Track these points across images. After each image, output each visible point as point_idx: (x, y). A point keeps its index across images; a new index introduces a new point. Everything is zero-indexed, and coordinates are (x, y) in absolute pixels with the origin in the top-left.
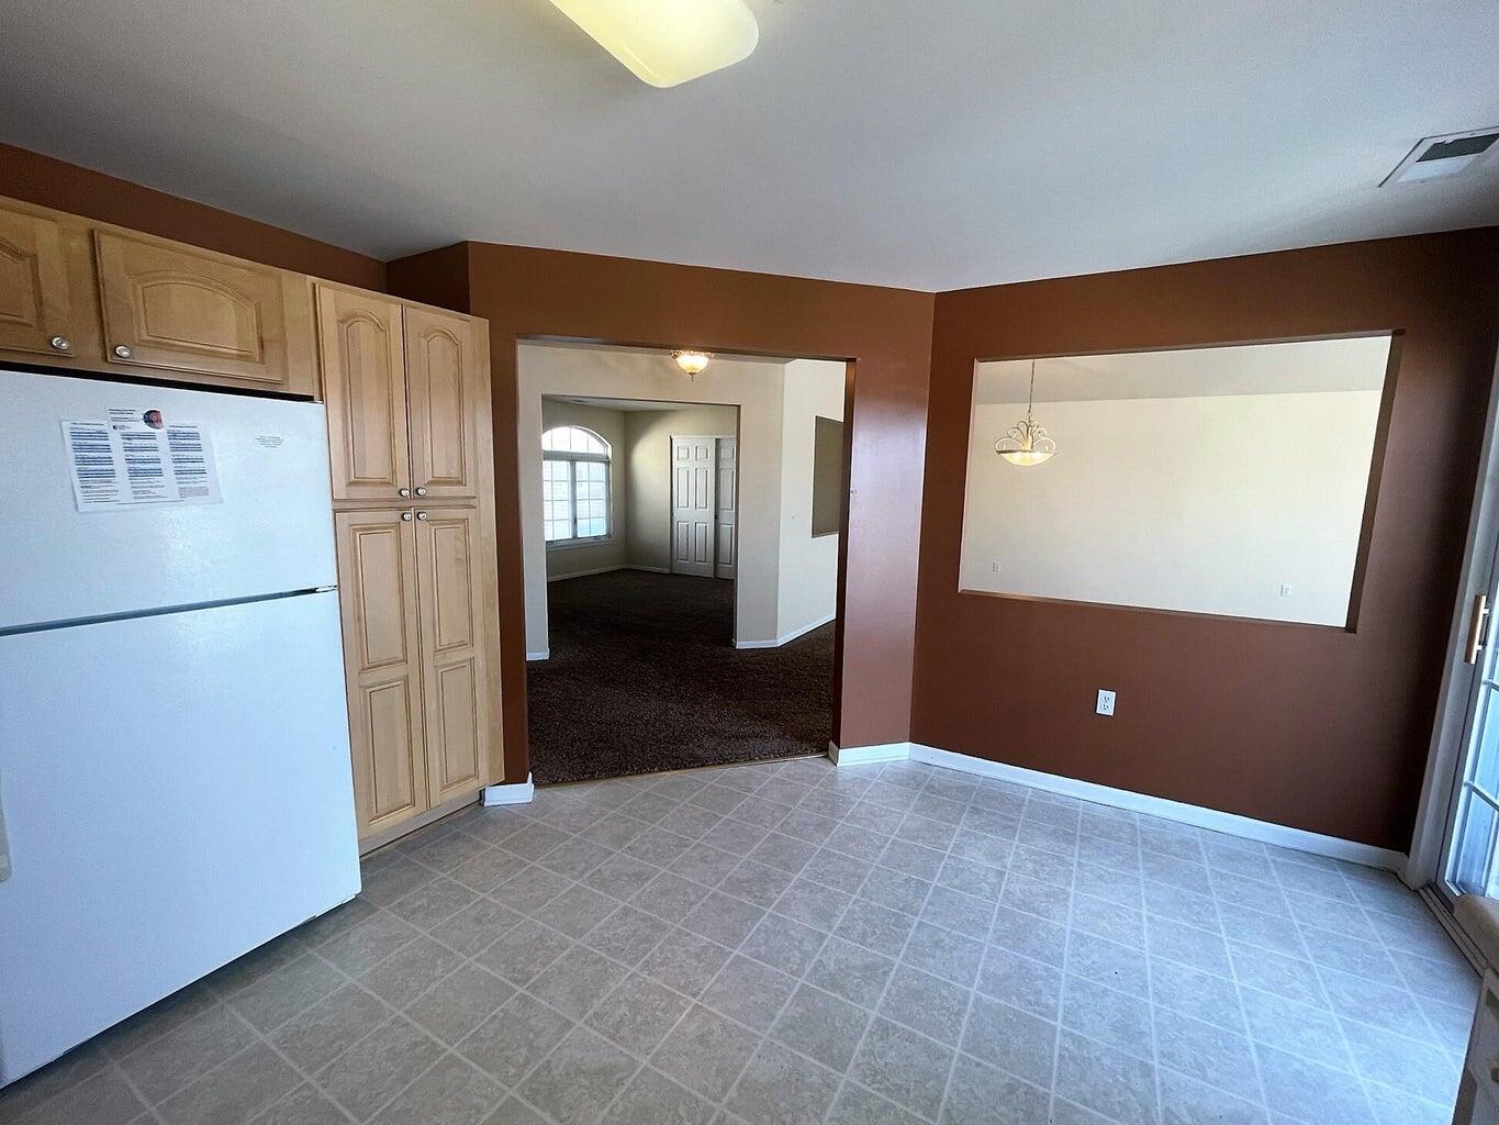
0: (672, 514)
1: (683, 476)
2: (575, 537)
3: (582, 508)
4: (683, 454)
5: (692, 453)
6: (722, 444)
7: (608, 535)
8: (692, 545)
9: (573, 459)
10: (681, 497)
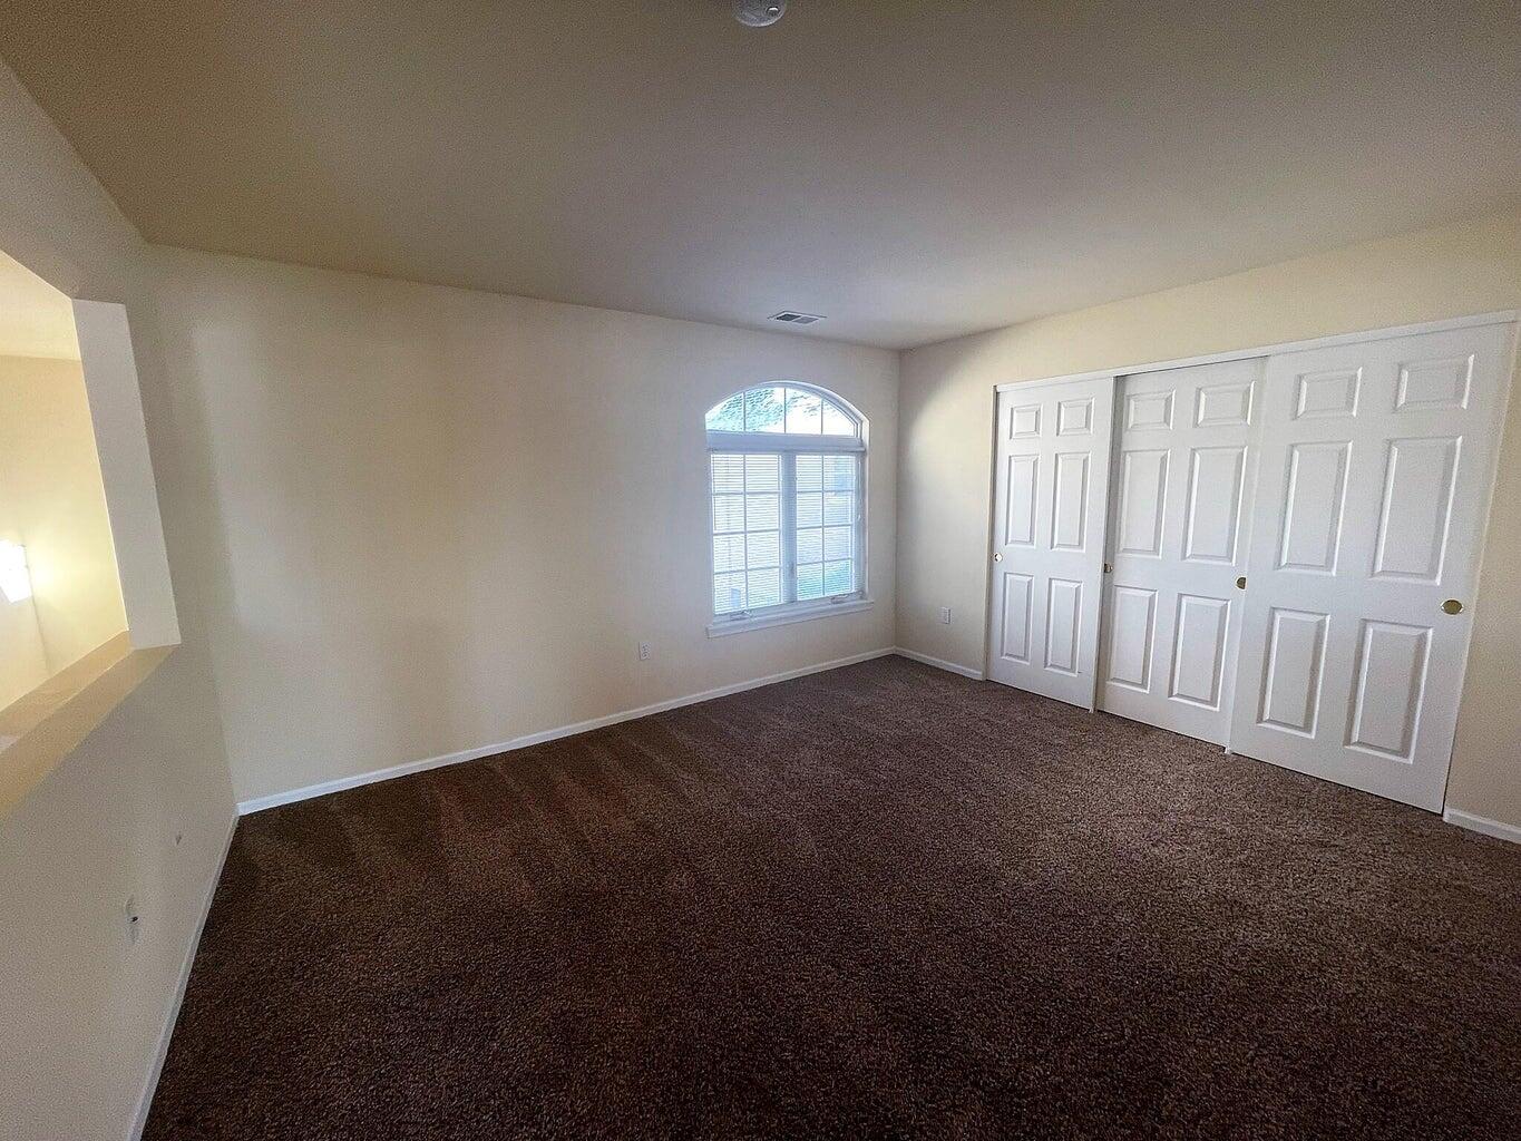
0: (992, 557)
1: (1021, 473)
2: (792, 601)
3: (806, 542)
4: (1023, 424)
5: (1048, 422)
6: (1131, 388)
7: (861, 593)
8: (1037, 626)
9: (790, 448)
10: (1014, 520)
